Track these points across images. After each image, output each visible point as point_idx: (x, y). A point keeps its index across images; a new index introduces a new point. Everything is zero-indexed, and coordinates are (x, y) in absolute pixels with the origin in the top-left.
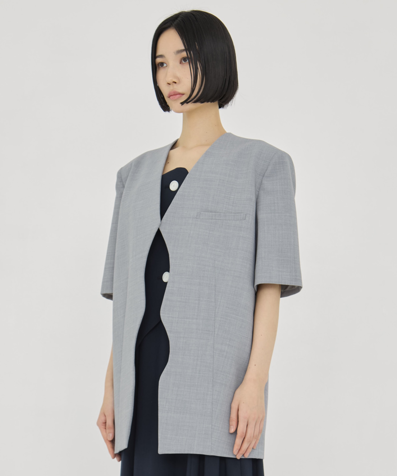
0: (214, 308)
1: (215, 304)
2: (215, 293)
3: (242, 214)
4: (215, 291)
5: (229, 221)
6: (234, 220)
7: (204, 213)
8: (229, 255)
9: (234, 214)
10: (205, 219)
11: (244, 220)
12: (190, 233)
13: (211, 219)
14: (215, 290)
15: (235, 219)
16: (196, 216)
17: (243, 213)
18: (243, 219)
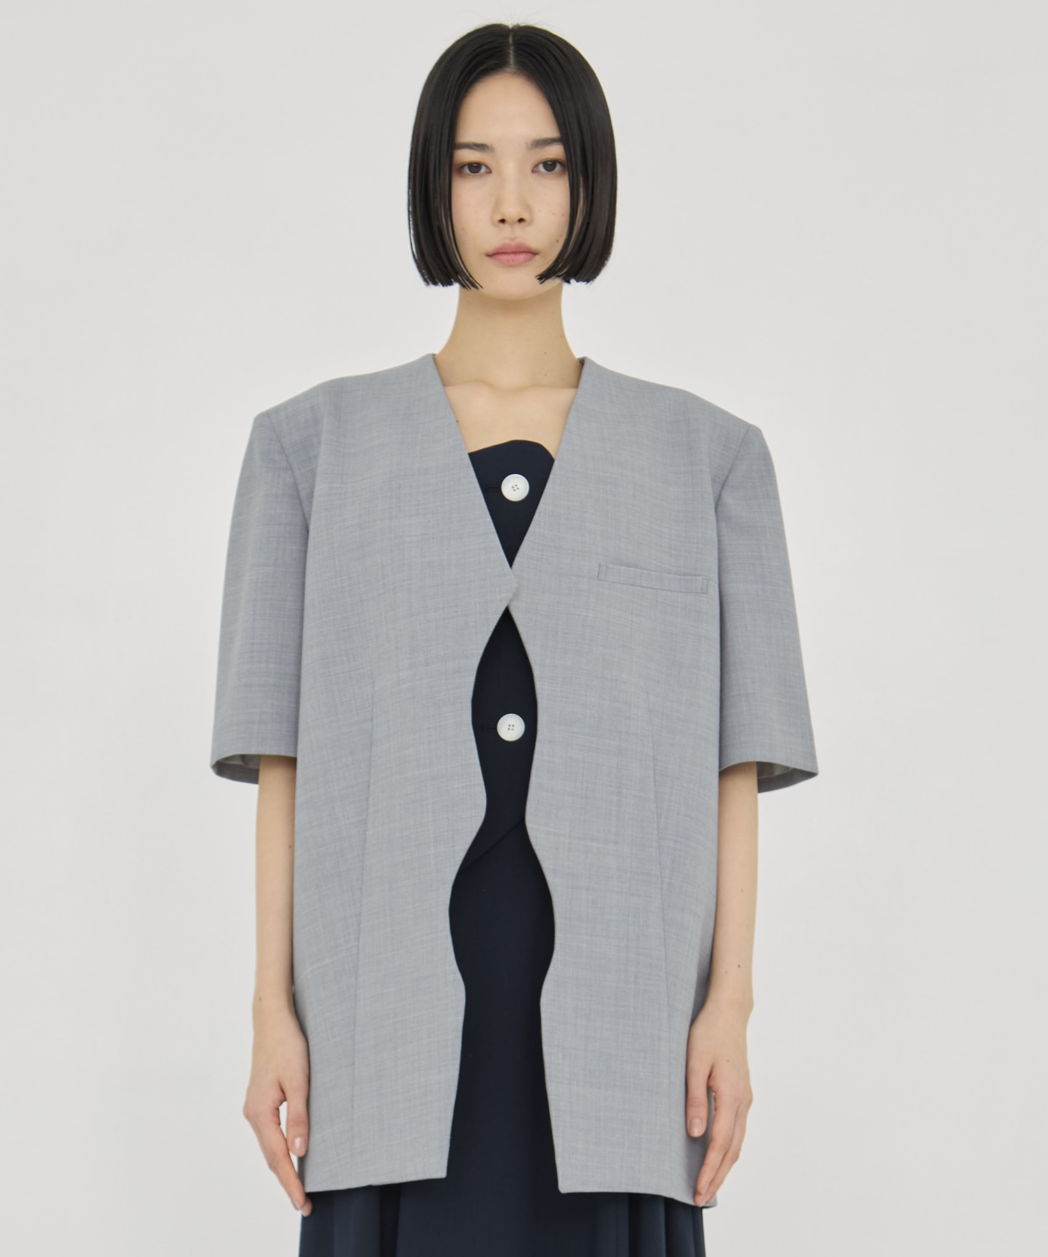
0: (655, 816)
1: (657, 807)
2: (655, 778)
3: (700, 577)
4: (655, 773)
5: (669, 593)
6: (681, 592)
7: (616, 567)
8: (678, 681)
9: (679, 577)
10: (620, 583)
11: (705, 595)
12: (587, 616)
13: (633, 585)
14: (654, 770)
15: (683, 590)
16: (597, 574)
17: (699, 575)
18: (702, 590)
